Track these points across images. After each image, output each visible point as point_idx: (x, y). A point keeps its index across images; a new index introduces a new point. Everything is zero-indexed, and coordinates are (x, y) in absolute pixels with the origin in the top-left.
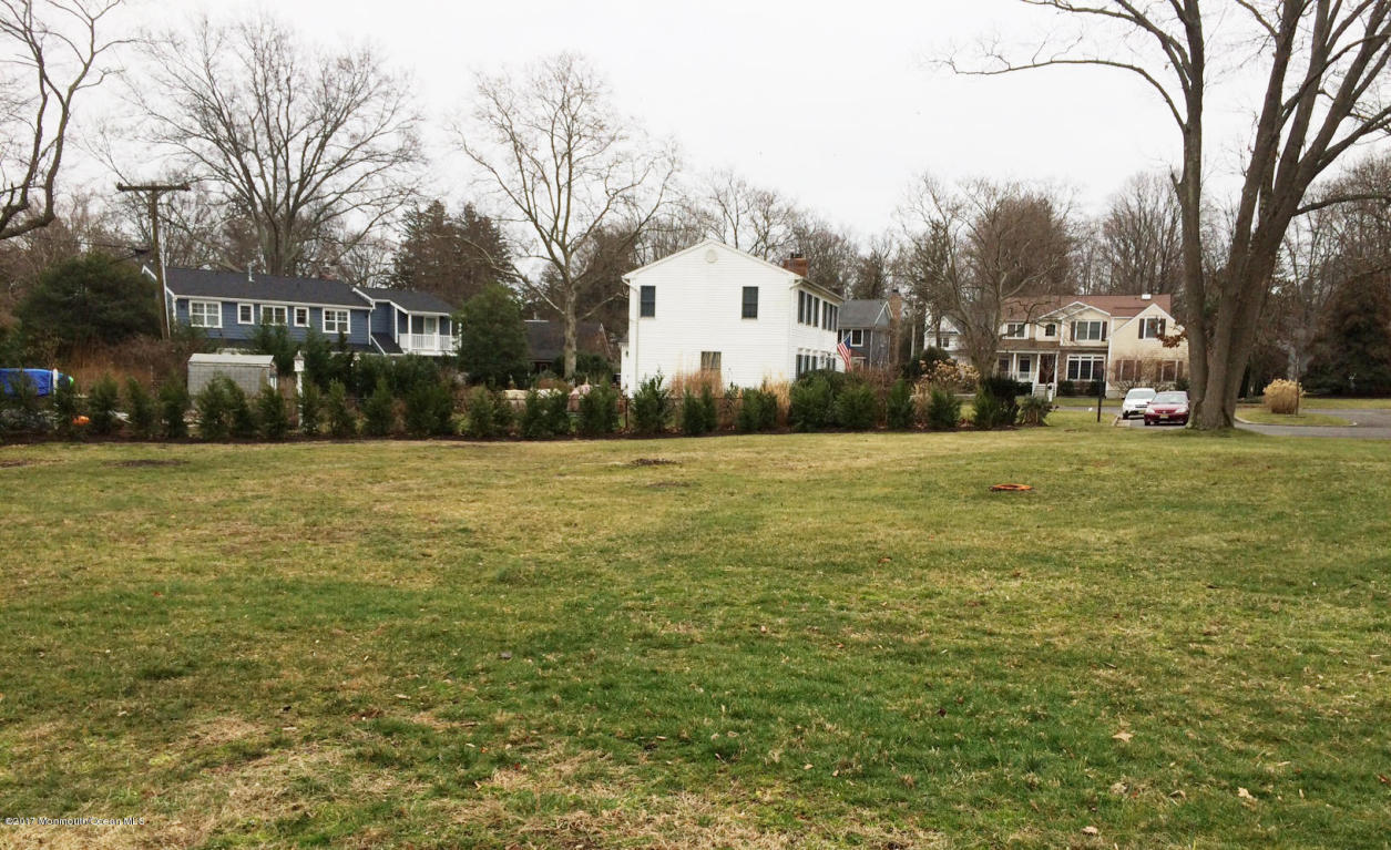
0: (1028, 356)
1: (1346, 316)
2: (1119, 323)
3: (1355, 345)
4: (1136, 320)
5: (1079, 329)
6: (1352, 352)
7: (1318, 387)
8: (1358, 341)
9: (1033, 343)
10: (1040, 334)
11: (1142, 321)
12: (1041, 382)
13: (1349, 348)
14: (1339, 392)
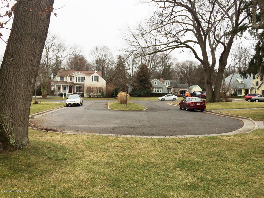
0: (65, 86)
1: (140, 77)
2: (87, 77)
3: (142, 84)
4: (91, 77)
5: (78, 79)
6: (142, 86)
7: (135, 94)
8: (143, 83)
9: (67, 82)
10: (68, 80)
11: (93, 77)
12: (69, 93)
13: (141, 85)
14: (139, 96)
